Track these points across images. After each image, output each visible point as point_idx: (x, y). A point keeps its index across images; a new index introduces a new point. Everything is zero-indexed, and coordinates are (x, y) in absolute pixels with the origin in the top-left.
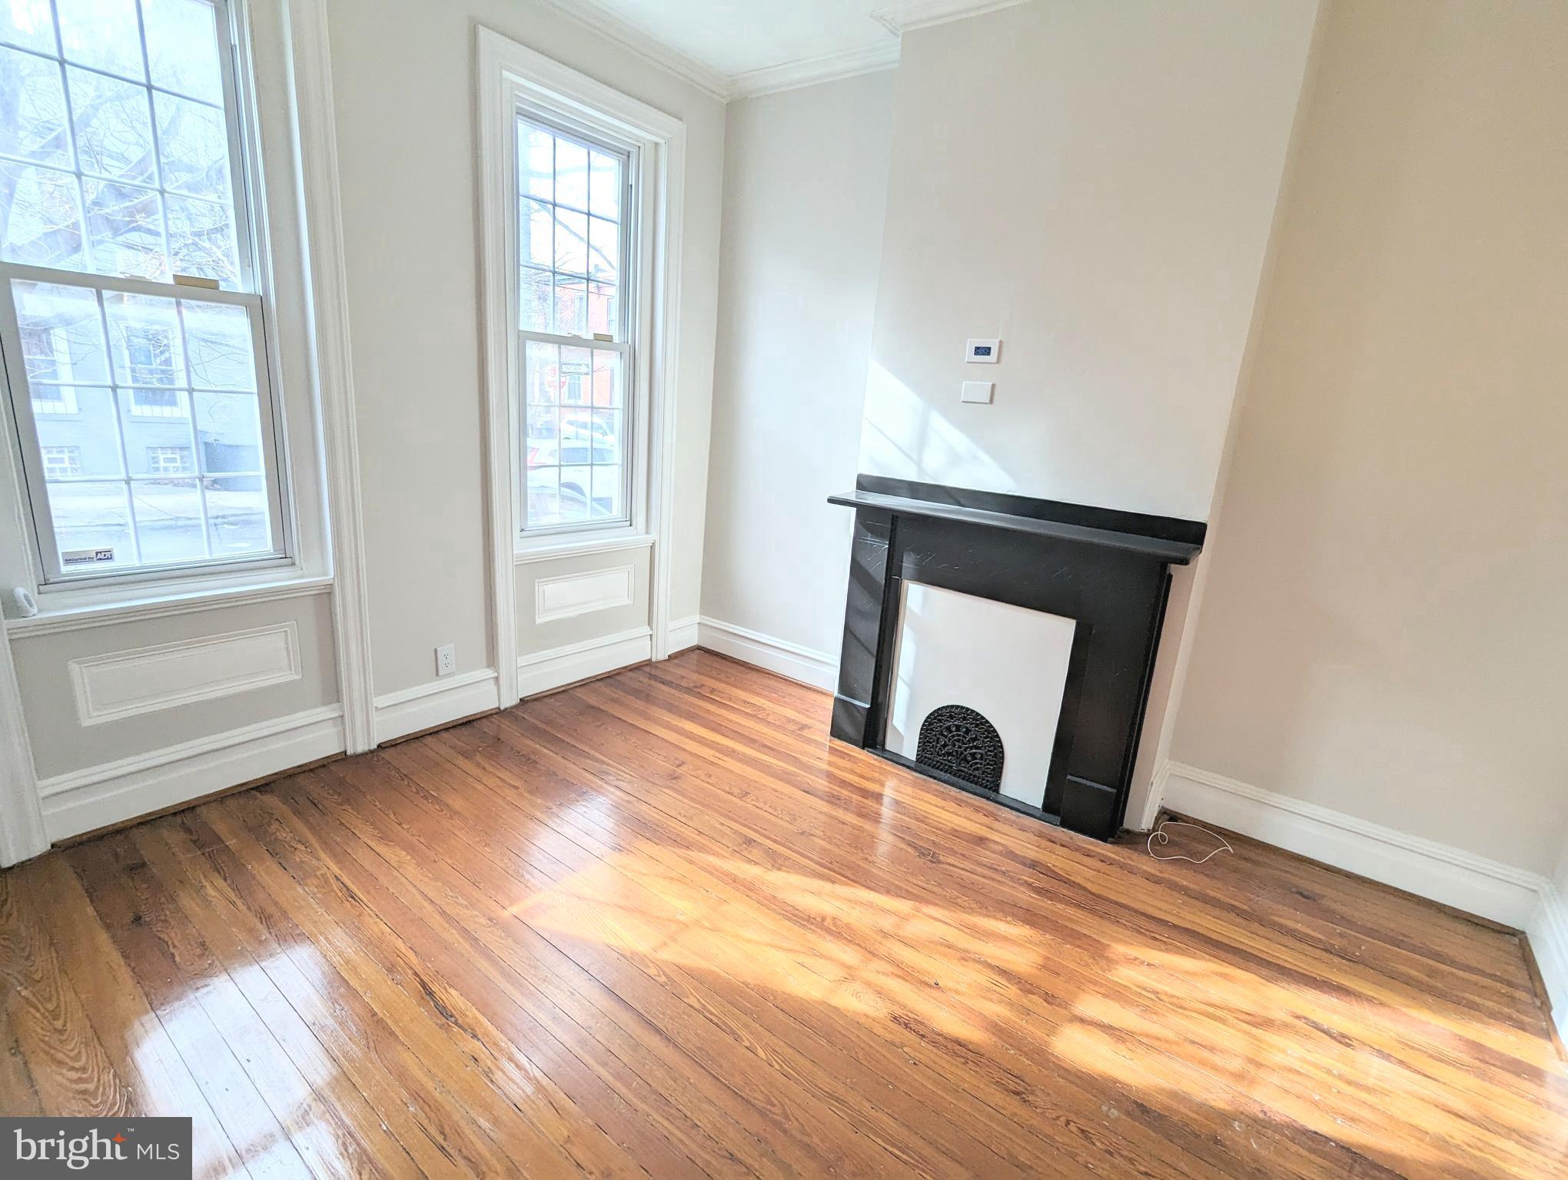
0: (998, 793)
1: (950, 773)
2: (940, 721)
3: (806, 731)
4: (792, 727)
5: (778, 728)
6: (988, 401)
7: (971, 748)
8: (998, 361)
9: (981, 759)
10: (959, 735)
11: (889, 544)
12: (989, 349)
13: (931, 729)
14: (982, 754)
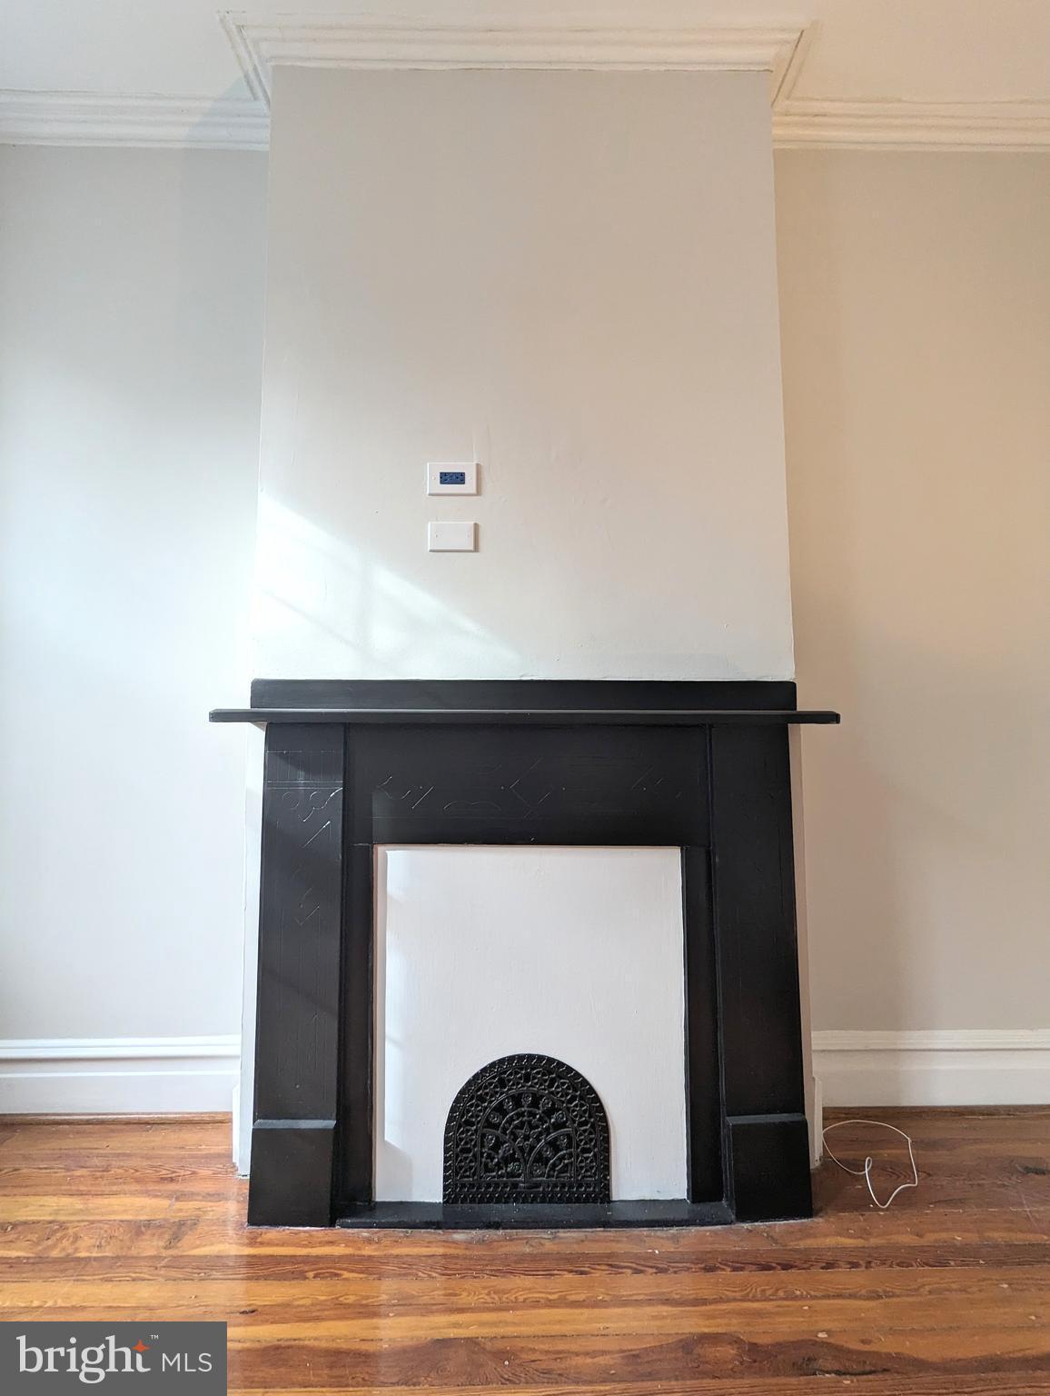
0: (610, 1202)
1: (516, 1200)
2: (481, 1098)
3: (188, 1240)
4: (150, 1246)
5: (115, 1266)
6: (472, 548)
7: (547, 1131)
8: (479, 493)
9: (569, 1145)
10: (522, 1114)
11: (344, 786)
12: (462, 475)
13: (468, 1123)
14: (568, 1136)
